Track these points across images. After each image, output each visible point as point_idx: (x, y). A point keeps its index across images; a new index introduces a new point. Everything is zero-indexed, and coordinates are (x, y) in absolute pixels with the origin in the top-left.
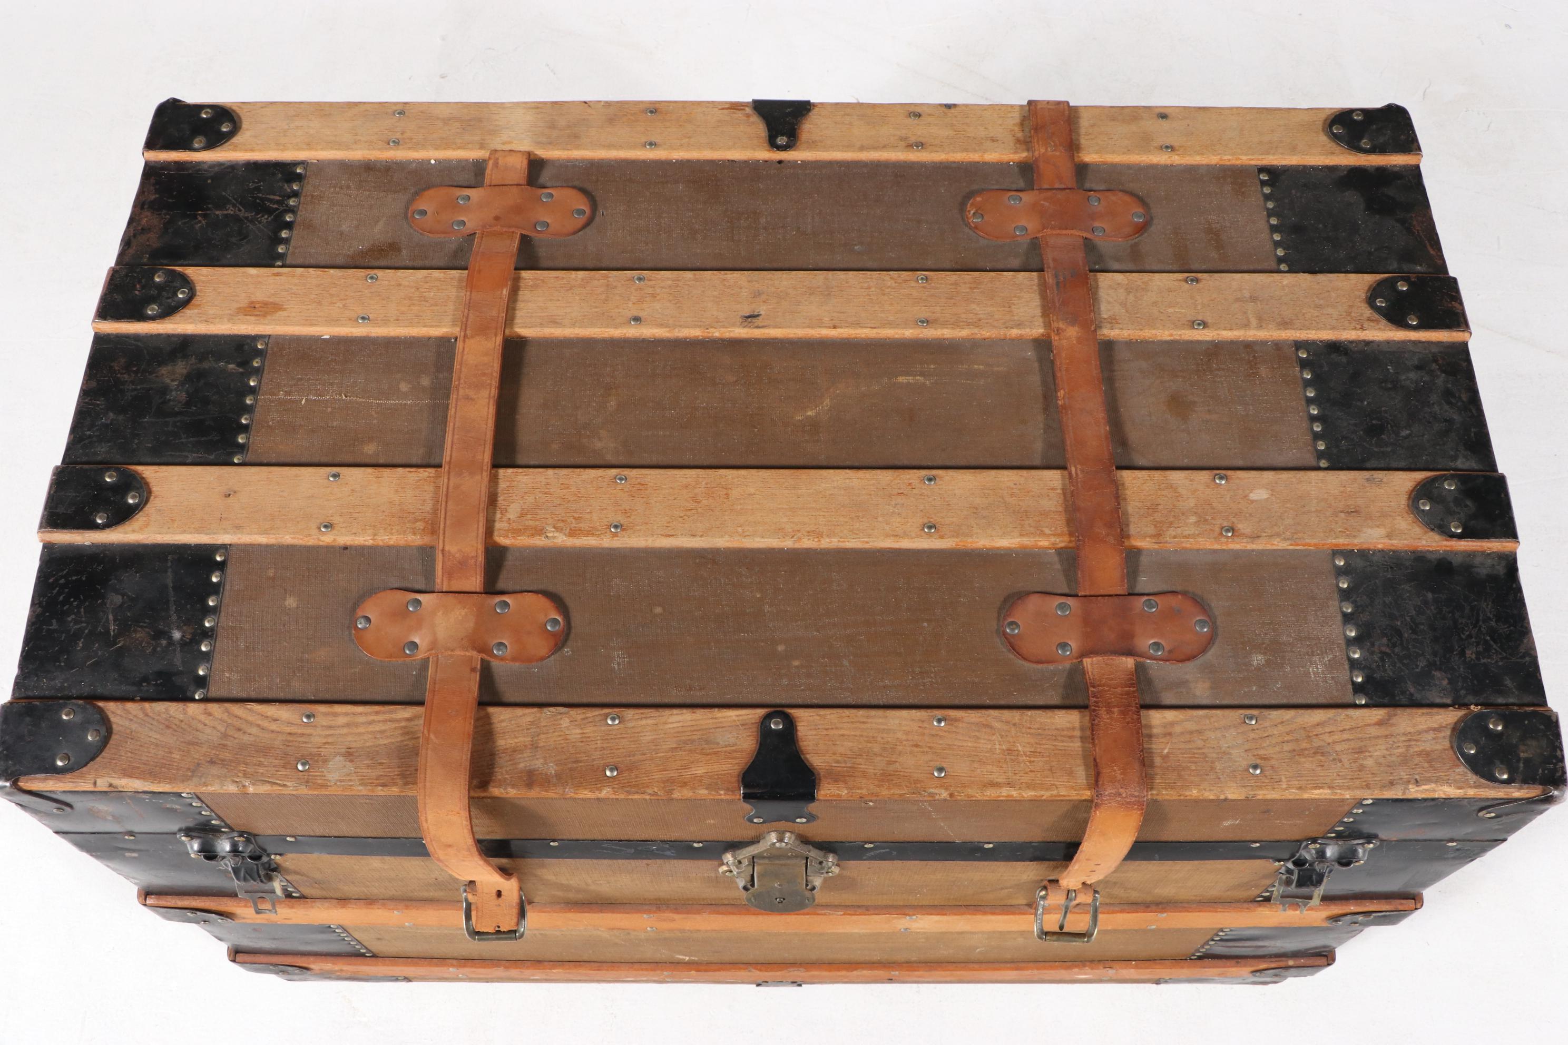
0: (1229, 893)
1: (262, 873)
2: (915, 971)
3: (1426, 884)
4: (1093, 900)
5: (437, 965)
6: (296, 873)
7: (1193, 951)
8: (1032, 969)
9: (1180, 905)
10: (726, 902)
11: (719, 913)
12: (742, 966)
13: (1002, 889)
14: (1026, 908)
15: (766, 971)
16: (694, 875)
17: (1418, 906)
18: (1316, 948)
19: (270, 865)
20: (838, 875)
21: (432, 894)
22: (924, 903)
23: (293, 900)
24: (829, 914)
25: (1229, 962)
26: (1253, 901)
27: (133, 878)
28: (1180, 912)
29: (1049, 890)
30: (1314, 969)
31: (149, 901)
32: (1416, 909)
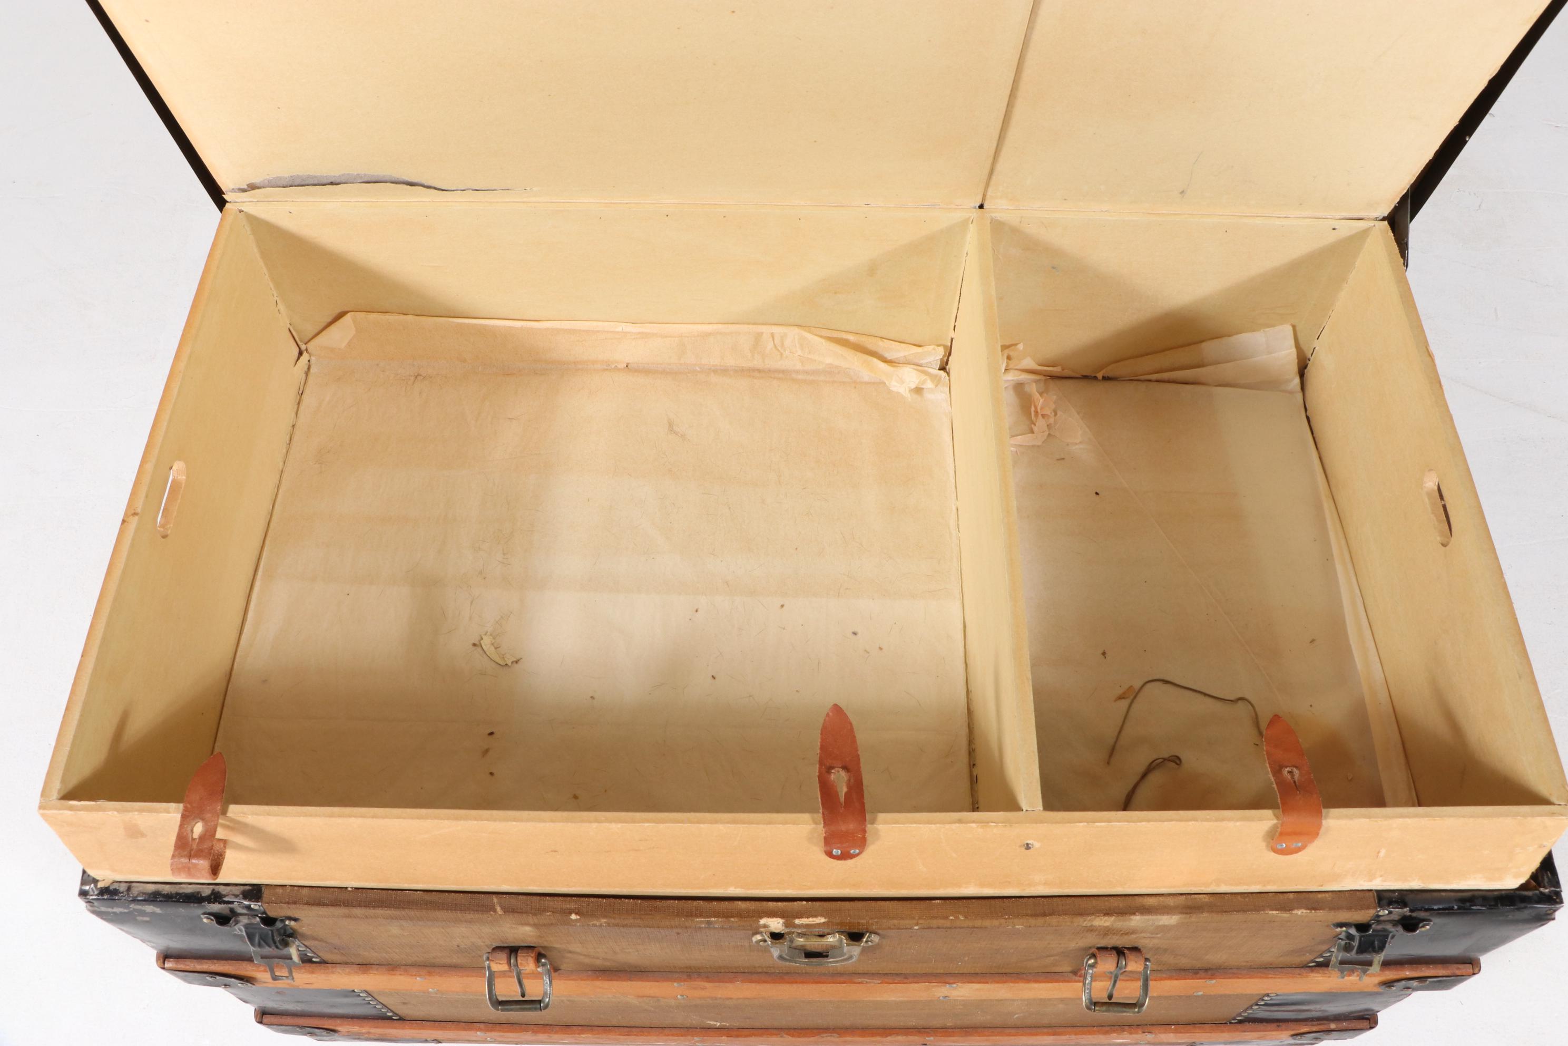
0: (1281, 959)
1: (277, 939)
2: (950, 1036)
3: (1486, 949)
4: (1145, 968)
5: (464, 1029)
6: (315, 939)
7: (1234, 1015)
8: (1070, 1034)
9: (1231, 971)
10: (760, 970)
11: (752, 981)
12: (775, 1031)
13: (1049, 956)
14: (1071, 975)
15: (799, 1037)
16: (727, 943)
17: (1476, 971)
18: (1360, 1011)
19: (285, 930)
20: (878, 944)
21: (455, 960)
22: (965, 971)
23: (314, 965)
24: (867, 982)
25: (1269, 1026)
26: (1305, 966)
27: (149, 941)
28: (1230, 978)
29: (1098, 959)
30: (1356, 1032)
31: (167, 965)
32: (1474, 974)
